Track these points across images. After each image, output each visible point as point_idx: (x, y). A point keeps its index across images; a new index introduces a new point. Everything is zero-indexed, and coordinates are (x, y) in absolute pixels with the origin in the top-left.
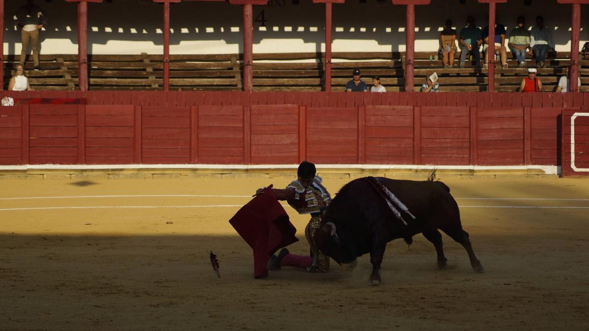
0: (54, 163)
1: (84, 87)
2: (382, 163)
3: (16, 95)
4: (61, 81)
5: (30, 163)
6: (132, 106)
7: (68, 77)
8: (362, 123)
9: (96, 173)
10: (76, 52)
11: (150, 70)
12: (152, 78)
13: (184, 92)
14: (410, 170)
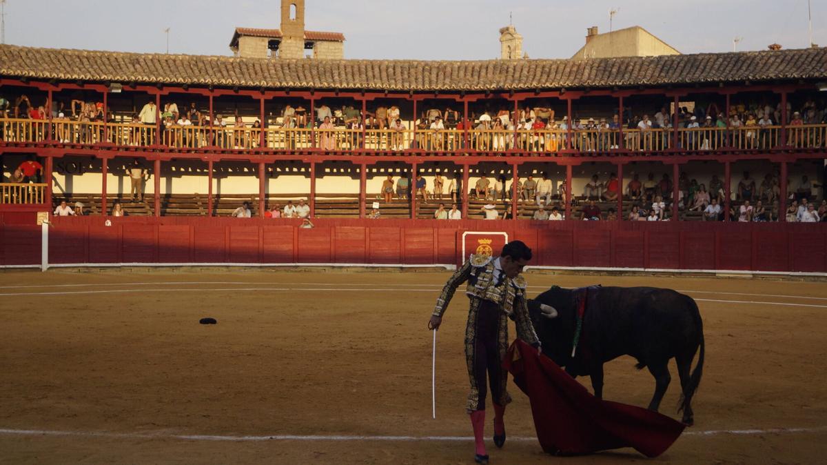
0: (138, 262)
1: (158, 214)
2: (345, 263)
3: (114, 219)
4: (143, 210)
5: (123, 262)
6: (188, 226)
7: (148, 208)
8: (333, 238)
9: (165, 269)
10: (153, 192)
11: (200, 203)
12: (201, 209)
13: (221, 218)
14: (363, 267)
